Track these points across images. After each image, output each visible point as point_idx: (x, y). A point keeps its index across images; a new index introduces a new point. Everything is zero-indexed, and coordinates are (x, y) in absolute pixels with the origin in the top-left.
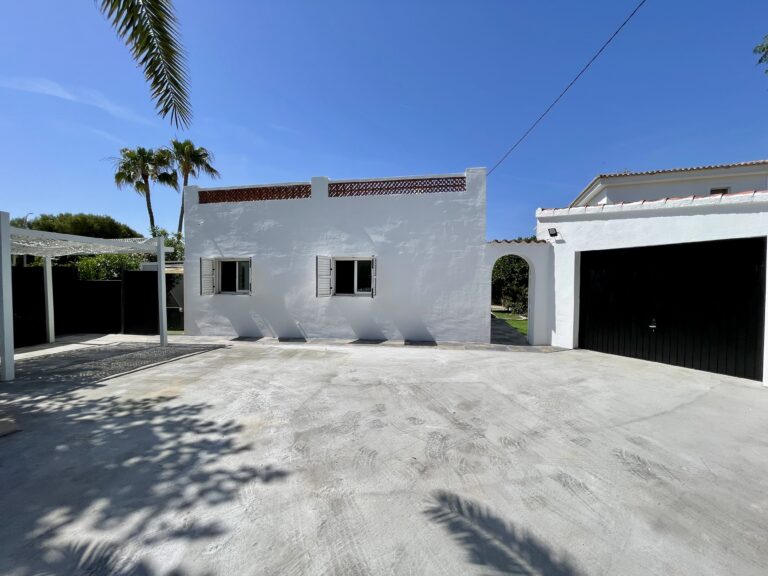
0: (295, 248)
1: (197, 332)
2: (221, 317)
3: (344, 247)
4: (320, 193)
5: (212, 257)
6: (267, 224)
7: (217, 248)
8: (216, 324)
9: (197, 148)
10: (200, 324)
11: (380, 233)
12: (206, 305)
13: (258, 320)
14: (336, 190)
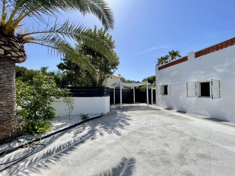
0: (183, 80)
1: (158, 105)
2: (163, 102)
3: (202, 77)
4: (191, 58)
5: (161, 85)
6: (174, 73)
7: (162, 82)
8: (162, 103)
9: (175, 52)
10: (159, 103)
11: (223, 67)
12: (160, 98)
13: (172, 104)
14: (198, 54)
